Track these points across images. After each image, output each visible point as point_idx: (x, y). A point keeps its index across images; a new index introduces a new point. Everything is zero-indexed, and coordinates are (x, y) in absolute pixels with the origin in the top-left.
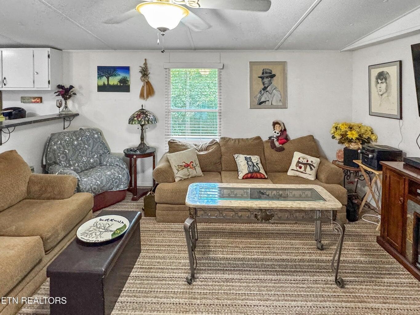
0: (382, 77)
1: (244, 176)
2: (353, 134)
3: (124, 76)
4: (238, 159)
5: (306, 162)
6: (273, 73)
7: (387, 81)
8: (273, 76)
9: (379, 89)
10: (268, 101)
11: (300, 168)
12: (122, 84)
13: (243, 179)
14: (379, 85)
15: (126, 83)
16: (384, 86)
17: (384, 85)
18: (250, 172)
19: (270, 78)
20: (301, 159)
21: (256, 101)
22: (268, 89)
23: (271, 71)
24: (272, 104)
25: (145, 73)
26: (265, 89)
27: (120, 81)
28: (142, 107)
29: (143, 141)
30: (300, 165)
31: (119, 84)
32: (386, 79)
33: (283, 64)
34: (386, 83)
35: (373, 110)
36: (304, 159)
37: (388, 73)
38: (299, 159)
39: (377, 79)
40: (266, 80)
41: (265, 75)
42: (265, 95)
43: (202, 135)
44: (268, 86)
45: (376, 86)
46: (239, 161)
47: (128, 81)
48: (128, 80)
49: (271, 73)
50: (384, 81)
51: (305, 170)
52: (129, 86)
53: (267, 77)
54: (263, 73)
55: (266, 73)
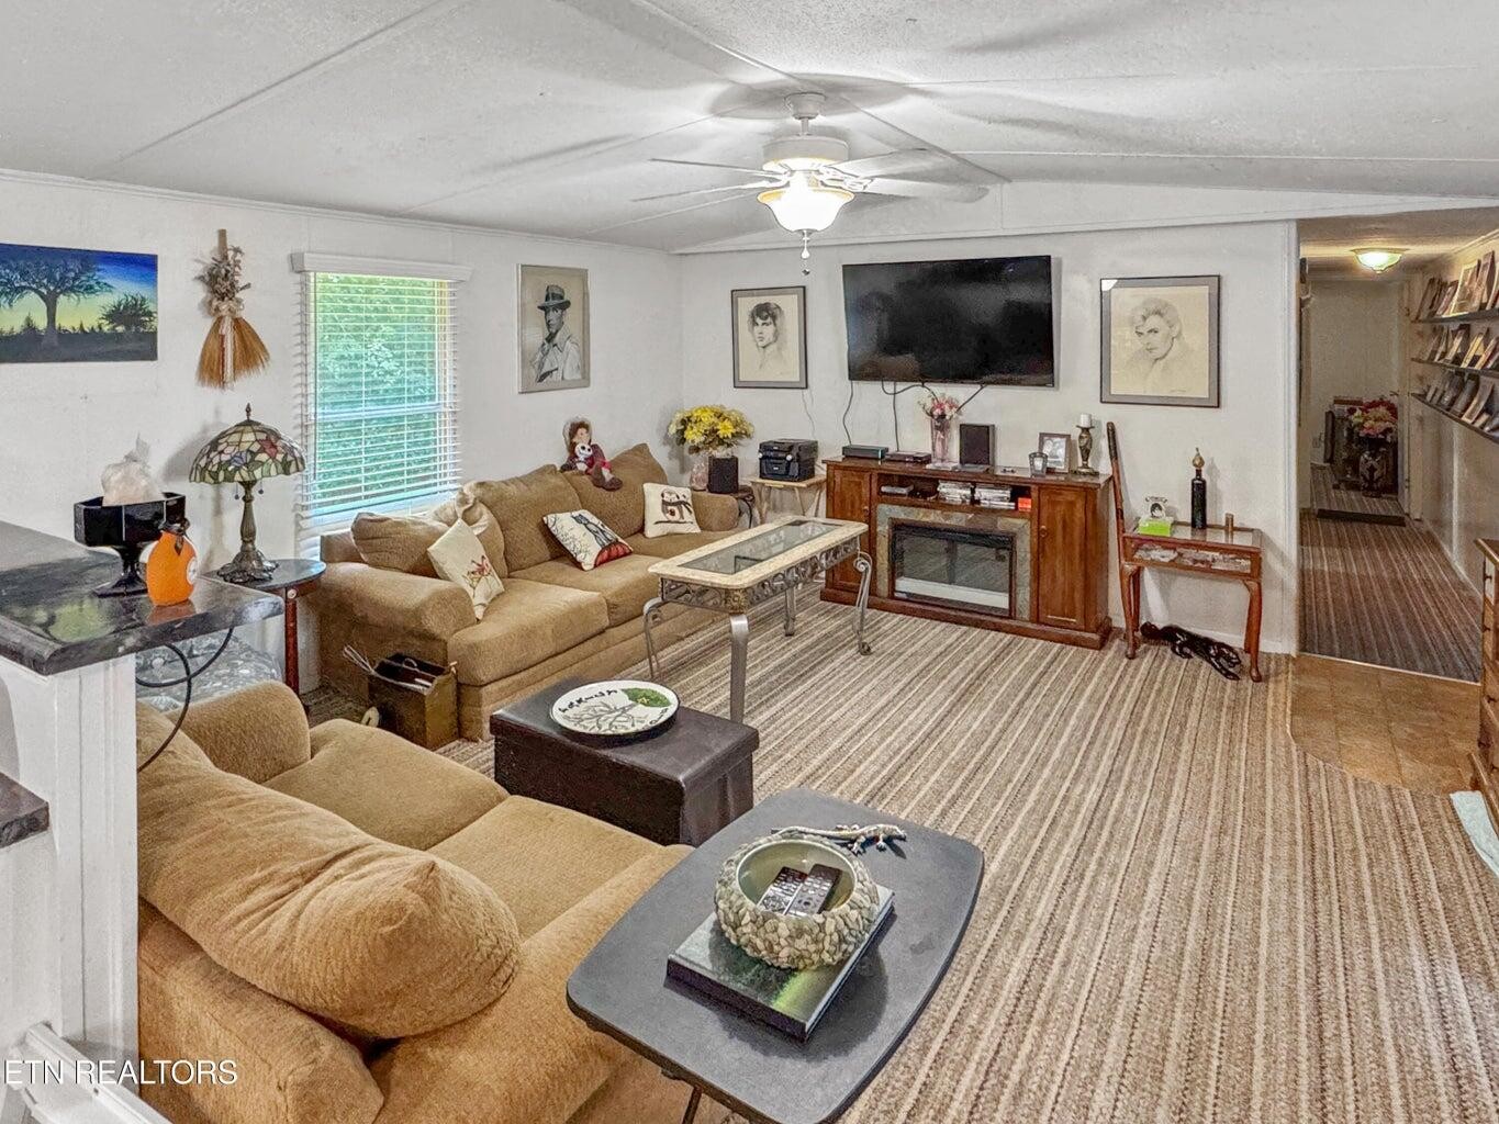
0: (765, 314)
1: (596, 561)
2: (725, 428)
3: (133, 293)
4: (558, 524)
5: (676, 500)
6: (566, 298)
7: (777, 322)
8: (565, 305)
9: (757, 335)
10: (557, 369)
11: (673, 513)
12: (120, 329)
13: (596, 566)
14: (757, 329)
15: (143, 324)
16: (769, 331)
17: (771, 327)
18: (604, 548)
19: (560, 312)
20: (666, 495)
21: (534, 374)
22: (557, 339)
23: (563, 292)
24: (563, 378)
25: (220, 282)
26: (550, 338)
27: (115, 315)
28: (248, 415)
29: (252, 542)
30: (669, 508)
31: (106, 328)
32: (774, 318)
33: (582, 275)
34: (775, 325)
35: (743, 377)
36: (670, 493)
37: (778, 307)
38: (663, 495)
39: (753, 317)
40: (553, 315)
41: (552, 302)
42: (551, 356)
43: (409, 489)
44: (557, 331)
45: (752, 331)
46: (566, 530)
47: (150, 314)
48: (151, 308)
49: (562, 298)
50: (769, 320)
51: (682, 517)
52: (152, 336)
53: (555, 308)
54: (547, 298)
55: (554, 296)
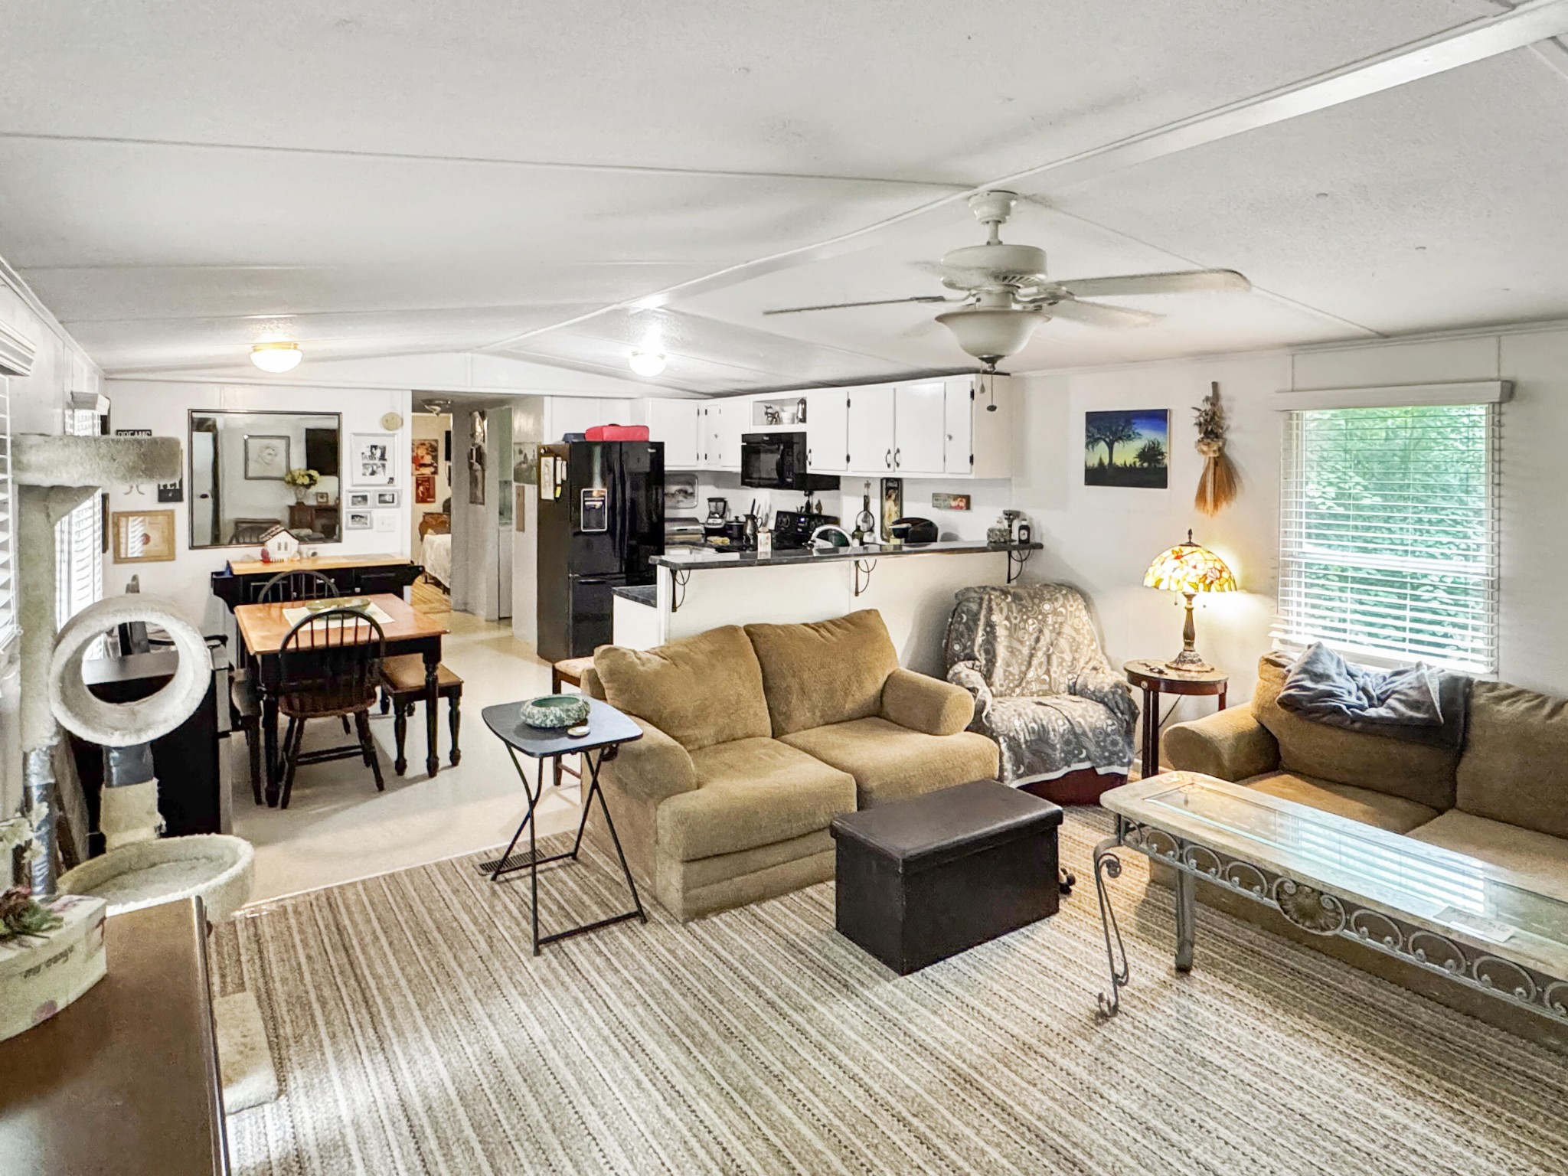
3: (1152, 439)
12: (1146, 465)
15: (1158, 461)
25: (1211, 427)
27: (1143, 455)
28: (1190, 538)
29: (1191, 644)
31: (1138, 464)
47: (1162, 454)
48: (1163, 450)
52: (1164, 471)
